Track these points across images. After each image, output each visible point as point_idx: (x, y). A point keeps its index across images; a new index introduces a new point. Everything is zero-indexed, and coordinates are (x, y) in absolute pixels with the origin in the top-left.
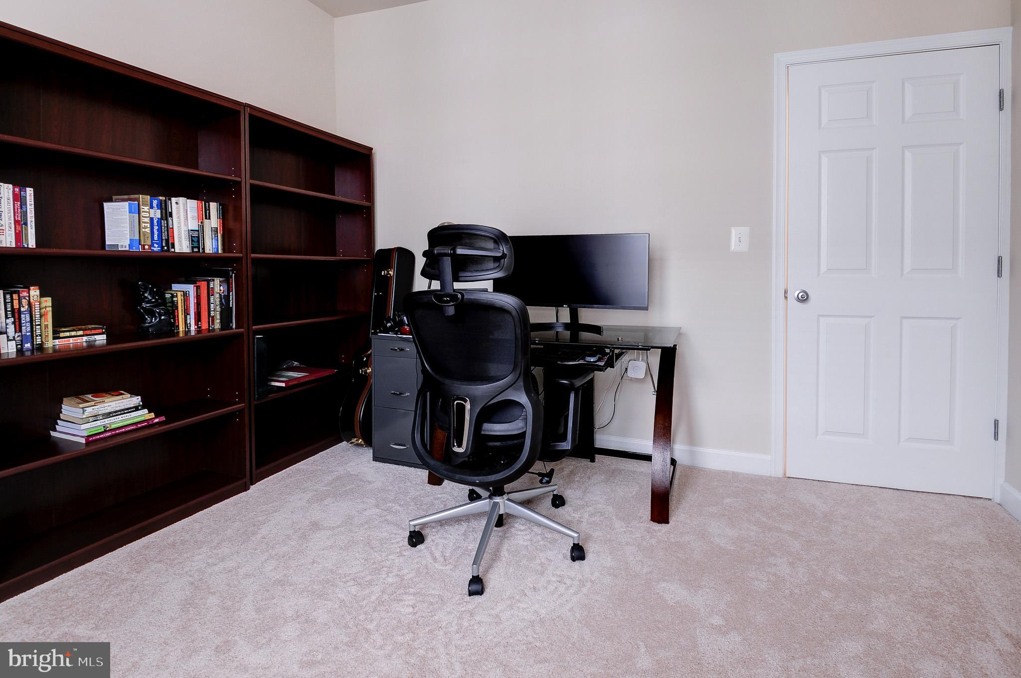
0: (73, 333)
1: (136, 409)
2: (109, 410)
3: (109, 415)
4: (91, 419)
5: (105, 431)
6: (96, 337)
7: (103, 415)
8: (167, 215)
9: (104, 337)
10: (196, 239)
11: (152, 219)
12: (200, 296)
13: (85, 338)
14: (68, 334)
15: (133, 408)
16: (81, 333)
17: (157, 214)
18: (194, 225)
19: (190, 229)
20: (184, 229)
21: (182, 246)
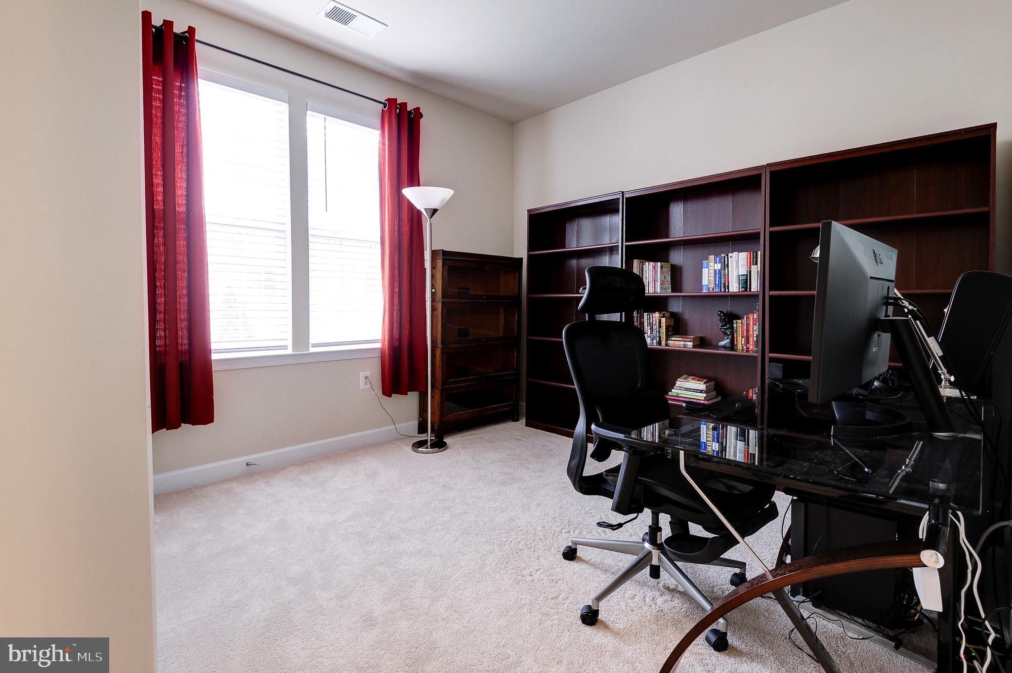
0: (677, 339)
1: (701, 392)
2: (688, 387)
3: (687, 389)
4: (678, 388)
5: (677, 396)
6: (688, 343)
7: (684, 388)
8: (725, 266)
9: (691, 343)
10: (746, 281)
11: (715, 271)
12: (749, 324)
13: (682, 343)
14: (675, 339)
15: (700, 390)
16: (680, 339)
17: (718, 266)
18: (743, 271)
19: (740, 274)
20: (735, 274)
21: (734, 287)
